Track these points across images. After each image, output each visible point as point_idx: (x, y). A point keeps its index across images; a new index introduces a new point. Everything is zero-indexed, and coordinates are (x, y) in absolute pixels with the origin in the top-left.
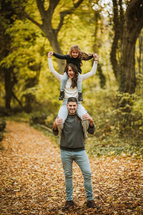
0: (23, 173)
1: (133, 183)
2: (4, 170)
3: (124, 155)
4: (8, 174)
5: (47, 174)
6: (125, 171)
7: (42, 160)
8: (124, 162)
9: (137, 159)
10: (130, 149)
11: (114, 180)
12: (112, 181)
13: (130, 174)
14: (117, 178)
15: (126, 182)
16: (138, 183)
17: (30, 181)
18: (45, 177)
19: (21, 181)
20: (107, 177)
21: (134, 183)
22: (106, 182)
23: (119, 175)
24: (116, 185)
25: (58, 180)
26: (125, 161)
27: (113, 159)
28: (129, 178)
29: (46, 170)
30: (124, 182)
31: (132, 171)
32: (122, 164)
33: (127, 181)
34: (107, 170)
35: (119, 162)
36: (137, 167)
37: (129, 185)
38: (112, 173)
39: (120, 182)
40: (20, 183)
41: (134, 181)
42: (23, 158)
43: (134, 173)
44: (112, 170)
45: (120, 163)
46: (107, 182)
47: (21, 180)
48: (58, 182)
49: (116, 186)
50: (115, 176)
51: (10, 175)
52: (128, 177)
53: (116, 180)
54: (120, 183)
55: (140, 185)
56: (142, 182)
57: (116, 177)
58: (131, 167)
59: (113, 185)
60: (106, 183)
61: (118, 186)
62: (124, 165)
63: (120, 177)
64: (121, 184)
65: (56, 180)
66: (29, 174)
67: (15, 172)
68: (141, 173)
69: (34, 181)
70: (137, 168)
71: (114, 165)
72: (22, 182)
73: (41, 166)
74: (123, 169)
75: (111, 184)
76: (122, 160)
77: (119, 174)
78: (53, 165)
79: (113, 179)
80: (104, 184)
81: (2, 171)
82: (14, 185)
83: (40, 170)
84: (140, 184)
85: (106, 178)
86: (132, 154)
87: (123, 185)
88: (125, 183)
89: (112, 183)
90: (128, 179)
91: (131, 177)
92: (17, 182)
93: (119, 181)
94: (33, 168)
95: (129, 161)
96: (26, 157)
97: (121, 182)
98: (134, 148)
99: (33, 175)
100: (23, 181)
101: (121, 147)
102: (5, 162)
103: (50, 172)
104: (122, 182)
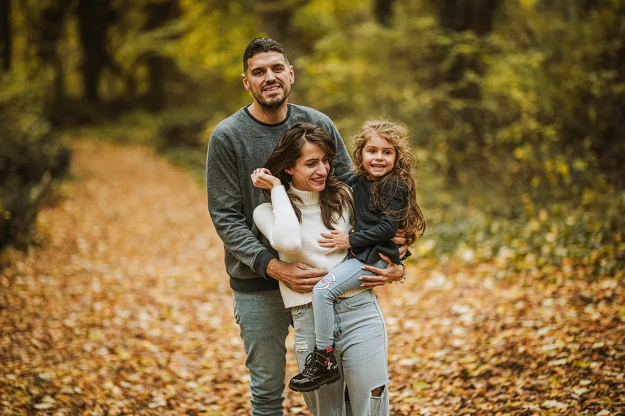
0: (88, 347)
1: (517, 395)
2: (20, 337)
3: (467, 254)
4: (31, 355)
5: (179, 348)
6: (477, 328)
7: (172, 283)
8: (469, 287)
9: (518, 271)
10: (488, 233)
11: (440, 376)
12: (430, 383)
13: (497, 342)
14: (449, 363)
15: (490, 387)
16: (540, 392)
17: (109, 385)
18: (169, 361)
19: (70, 390)
20: (409, 362)
21: (520, 391)
22: (404, 387)
23: (457, 349)
24: (447, 403)
25: (215, 381)
26: (473, 281)
27: (426, 272)
28: (497, 366)
29: (179, 329)
30: (480, 386)
31: (503, 328)
32: (461, 296)
33: (493, 381)
34: (409, 324)
35: (449, 286)
36: (520, 305)
37: (502, 405)
38: (430, 340)
39: (462, 387)
40: (66, 399)
41: (520, 382)
42: (108, 278)
43: (514, 336)
44: (429, 325)
45: (457, 293)
46: (408, 386)
47: (73, 384)
48: (217, 390)
49: (450, 408)
50: (440, 354)
51: (38, 359)
52: (494, 361)
53: (446, 377)
54: (465, 394)
55: (547, 403)
56: (553, 386)
57: (444, 362)
58: (500, 310)
59: (437, 402)
60: (406, 393)
61: (457, 408)
62: (472, 300)
63: (462, 360)
64: (470, 396)
65: (208, 377)
66: (112, 351)
67: (61, 345)
68: (542, 337)
69: (124, 384)
70: (522, 313)
71: (432, 301)
72: (76, 393)
73: (164, 312)
74: (468, 319)
75: (428, 399)
76: (462, 277)
77: (457, 343)
78: (207, 307)
79: (432, 372)
80: (397, 400)
81: (12, 339)
82: (38, 410)
83: (155, 333)
84: (548, 398)
85: (404, 367)
86: (496, 251)
87: (476, 401)
88: (487, 395)
89: (432, 394)
90: (496, 370)
91: (504, 359)
92: (53, 396)
93: (458, 383)
94: (132, 325)
95: (489, 283)
96: (118, 275)
97: (466, 389)
98: (501, 229)
99: (125, 355)
100: (78, 390)
101: (454, 223)
102: (37, 301)
103: (193, 339)
104: (472, 387)
